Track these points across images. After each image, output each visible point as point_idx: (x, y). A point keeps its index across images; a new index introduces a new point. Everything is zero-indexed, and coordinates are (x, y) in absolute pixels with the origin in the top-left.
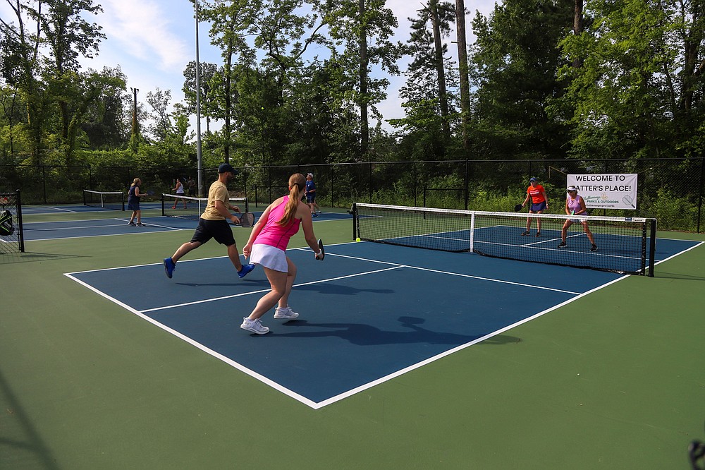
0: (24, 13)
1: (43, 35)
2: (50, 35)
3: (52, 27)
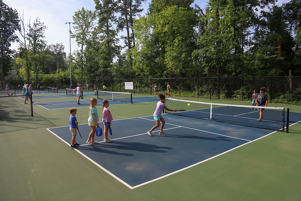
0: (26, 39)
1: (30, 45)
2: (32, 44)
3: (33, 42)
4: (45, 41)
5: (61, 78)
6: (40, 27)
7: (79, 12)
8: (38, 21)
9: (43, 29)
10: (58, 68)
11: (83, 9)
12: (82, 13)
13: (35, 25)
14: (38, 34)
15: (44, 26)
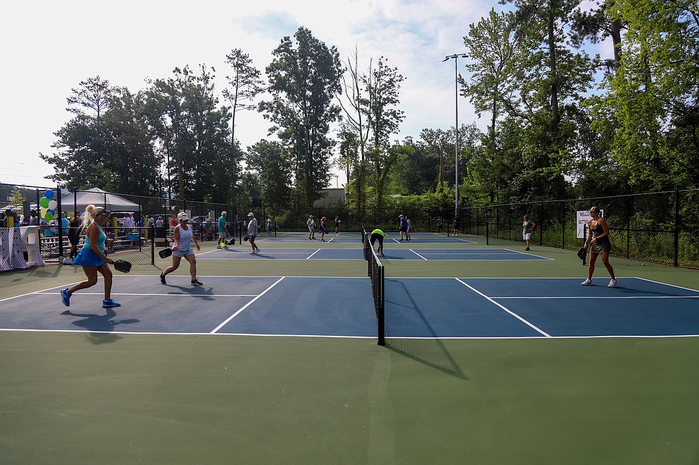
4: (403, 112)
5: (435, 204)
6: (387, 79)
7: (484, 25)
8: (384, 66)
9: (396, 84)
10: (441, 180)
11: (493, 13)
12: (492, 25)
13: (378, 75)
14: (384, 96)
15: (398, 74)
